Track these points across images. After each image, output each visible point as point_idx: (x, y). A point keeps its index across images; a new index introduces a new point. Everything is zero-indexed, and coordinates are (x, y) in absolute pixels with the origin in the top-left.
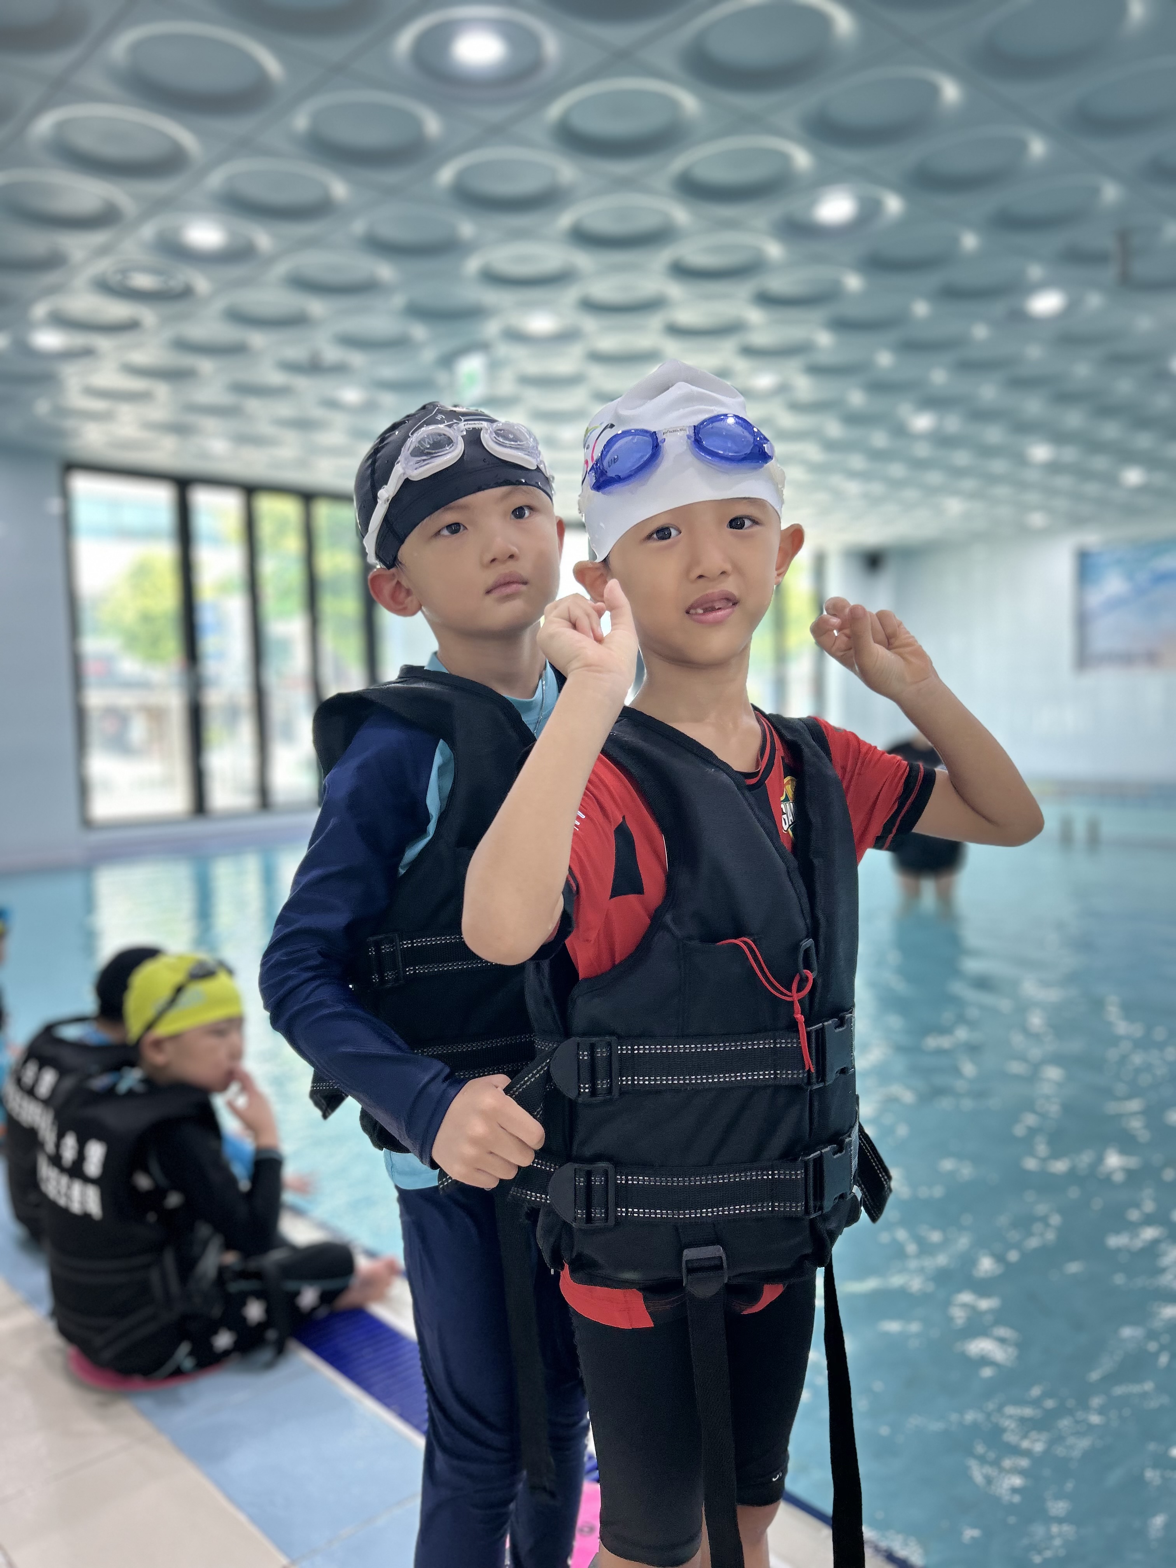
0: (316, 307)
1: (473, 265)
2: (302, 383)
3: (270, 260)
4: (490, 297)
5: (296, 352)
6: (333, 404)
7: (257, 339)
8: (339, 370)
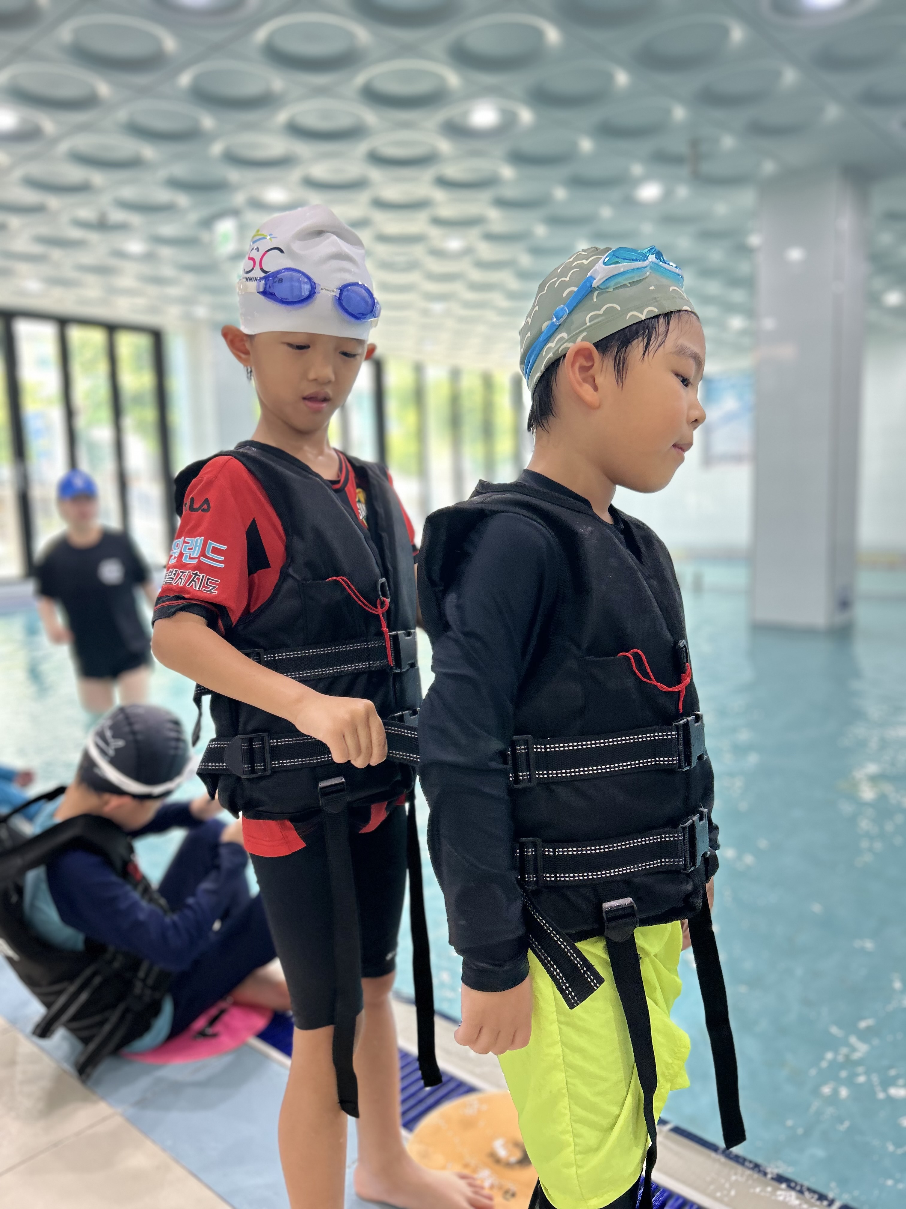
0: (97, 178)
1: (217, 148)
2: (93, 237)
3: (55, 141)
4: (234, 175)
5: (86, 213)
6: (121, 254)
7: (53, 202)
8: (122, 227)
